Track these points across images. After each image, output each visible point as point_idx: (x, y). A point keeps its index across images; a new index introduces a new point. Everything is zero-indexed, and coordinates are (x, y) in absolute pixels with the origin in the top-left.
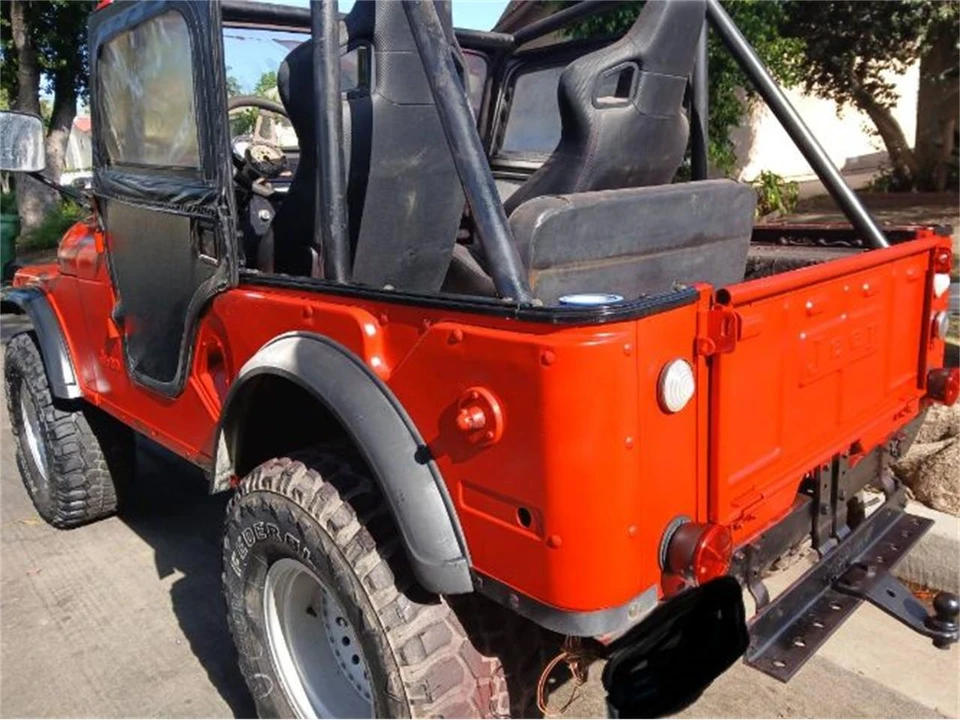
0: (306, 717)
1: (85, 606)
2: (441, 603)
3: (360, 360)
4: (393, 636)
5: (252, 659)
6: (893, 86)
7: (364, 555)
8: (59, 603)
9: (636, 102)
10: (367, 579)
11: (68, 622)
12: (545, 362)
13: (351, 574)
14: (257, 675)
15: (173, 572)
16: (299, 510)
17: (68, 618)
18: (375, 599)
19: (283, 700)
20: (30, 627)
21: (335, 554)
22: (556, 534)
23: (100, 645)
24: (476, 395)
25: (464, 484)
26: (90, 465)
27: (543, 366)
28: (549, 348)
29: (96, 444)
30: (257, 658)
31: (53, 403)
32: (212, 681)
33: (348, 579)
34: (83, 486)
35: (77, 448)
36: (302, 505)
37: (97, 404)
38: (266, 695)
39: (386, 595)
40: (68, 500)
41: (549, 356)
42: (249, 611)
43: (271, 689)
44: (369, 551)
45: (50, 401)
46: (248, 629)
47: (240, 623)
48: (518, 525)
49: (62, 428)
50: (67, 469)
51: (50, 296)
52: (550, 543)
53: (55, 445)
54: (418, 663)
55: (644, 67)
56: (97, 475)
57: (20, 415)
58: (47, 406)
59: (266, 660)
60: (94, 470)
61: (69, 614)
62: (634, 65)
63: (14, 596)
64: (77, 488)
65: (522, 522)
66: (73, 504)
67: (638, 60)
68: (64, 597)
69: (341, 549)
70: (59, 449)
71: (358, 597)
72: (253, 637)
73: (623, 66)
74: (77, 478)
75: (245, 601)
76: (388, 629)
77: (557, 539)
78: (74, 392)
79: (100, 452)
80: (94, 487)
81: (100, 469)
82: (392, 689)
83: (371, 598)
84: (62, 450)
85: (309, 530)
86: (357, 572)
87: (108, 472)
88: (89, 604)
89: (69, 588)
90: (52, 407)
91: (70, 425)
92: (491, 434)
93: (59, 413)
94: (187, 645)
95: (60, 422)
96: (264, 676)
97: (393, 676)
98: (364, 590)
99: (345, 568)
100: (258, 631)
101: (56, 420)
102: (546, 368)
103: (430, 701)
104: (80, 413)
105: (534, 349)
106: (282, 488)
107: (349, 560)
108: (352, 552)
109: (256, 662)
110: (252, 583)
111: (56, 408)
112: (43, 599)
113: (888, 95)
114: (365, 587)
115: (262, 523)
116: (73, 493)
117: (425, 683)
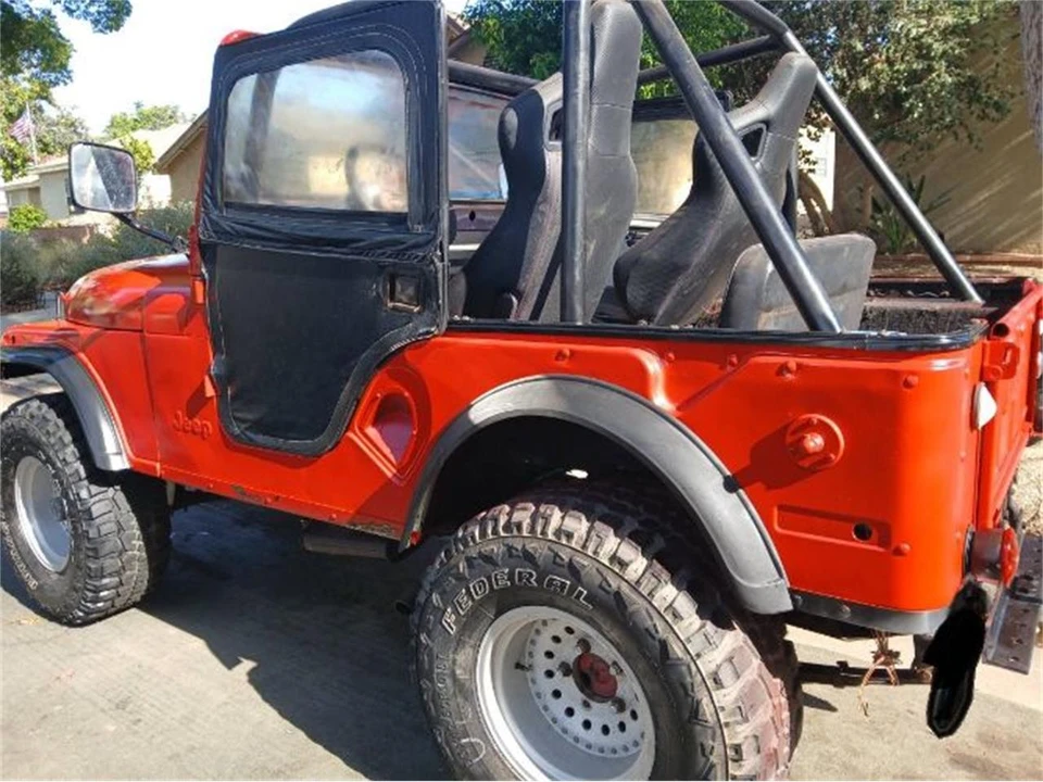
0: (534, 779)
1: (152, 706)
2: (735, 629)
3: (642, 398)
4: (704, 663)
5: (458, 723)
6: (810, 153)
7: (662, 587)
8: (117, 707)
9: (762, 160)
10: (670, 611)
11: (141, 724)
12: (908, 385)
13: (648, 606)
14: (464, 741)
15: (239, 662)
16: (569, 550)
17: (139, 720)
18: (679, 629)
19: (498, 762)
20: (97, 734)
21: (625, 589)
22: (904, 542)
23: (197, 745)
24: (815, 422)
25: (781, 508)
26: (127, 547)
27: (905, 390)
28: (913, 373)
29: (134, 522)
30: (464, 722)
31: (87, 478)
32: (352, 767)
33: (644, 612)
34: (118, 573)
35: (115, 528)
36: (573, 545)
37: (158, 475)
38: (477, 759)
39: (691, 624)
40: (97, 590)
41: (914, 380)
42: (458, 672)
43: (484, 752)
44: (666, 583)
45: (83, 474)
46: (454, 692)
47: (444, 687)
48: (853, 540)
49: (97, 505)
50: (102, 553)
51: (82, 355)
52: (899, 552)
53: (90, 525)
54: (732, 685)
55: (771, 128)
56: (133, 558)
57: (12, 497)
58: (80, 480)
59: (476, 721)
60: (130, 553)
61: (138, 717)
62: (764, 127)
63: (54, 704)
64: (110, 575)
65: (858, 537)
66: (102, 594)
67: (767, 122)
68: (120, 698)
69: (633, 584)
70: (95, 530)
71: (659, 629)
72: (460, 700)
73: (755, 127)
74: (110, 564)
75: (454, 661)
76: (698, 655)
77: (906, 547)
78: (118, 463)
79: (138, 533)
80: (128, 573)
81: (136, 552)
82: (704, 714)
83: (675, 628)
84: (99, 531)
85: (587, 569)
86: (656, 604)
87: (144, 554)
88: (156, 703)
89: (121, 689)
90: (86, 482)
91: (107, 502)
92: (833, 456)
93: (94, 489)
94: (301, 735)
95: (97, 498)
96: (473, 740)
97: (705, 701)
98: (667, 622)
99: (641, 601)
100: (467, 692)
101: (92, 497)
102: (909, 391)
103: (746, 720)
104: (118, 487)
105: (895, 374)
106: (539, 529)
107: (645, 593)
108: (647, 585)
109: (464, 725)
110: (467, 640)
111: (91, 483)
112: (95, 704)
113: (808, 161)
114: (668, 618)
115: (507, 571)
116: (105, 581)
117: (740, 704)
